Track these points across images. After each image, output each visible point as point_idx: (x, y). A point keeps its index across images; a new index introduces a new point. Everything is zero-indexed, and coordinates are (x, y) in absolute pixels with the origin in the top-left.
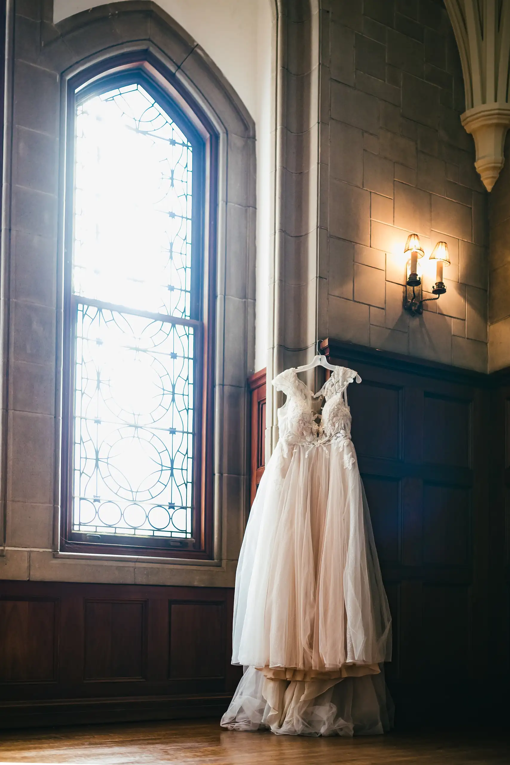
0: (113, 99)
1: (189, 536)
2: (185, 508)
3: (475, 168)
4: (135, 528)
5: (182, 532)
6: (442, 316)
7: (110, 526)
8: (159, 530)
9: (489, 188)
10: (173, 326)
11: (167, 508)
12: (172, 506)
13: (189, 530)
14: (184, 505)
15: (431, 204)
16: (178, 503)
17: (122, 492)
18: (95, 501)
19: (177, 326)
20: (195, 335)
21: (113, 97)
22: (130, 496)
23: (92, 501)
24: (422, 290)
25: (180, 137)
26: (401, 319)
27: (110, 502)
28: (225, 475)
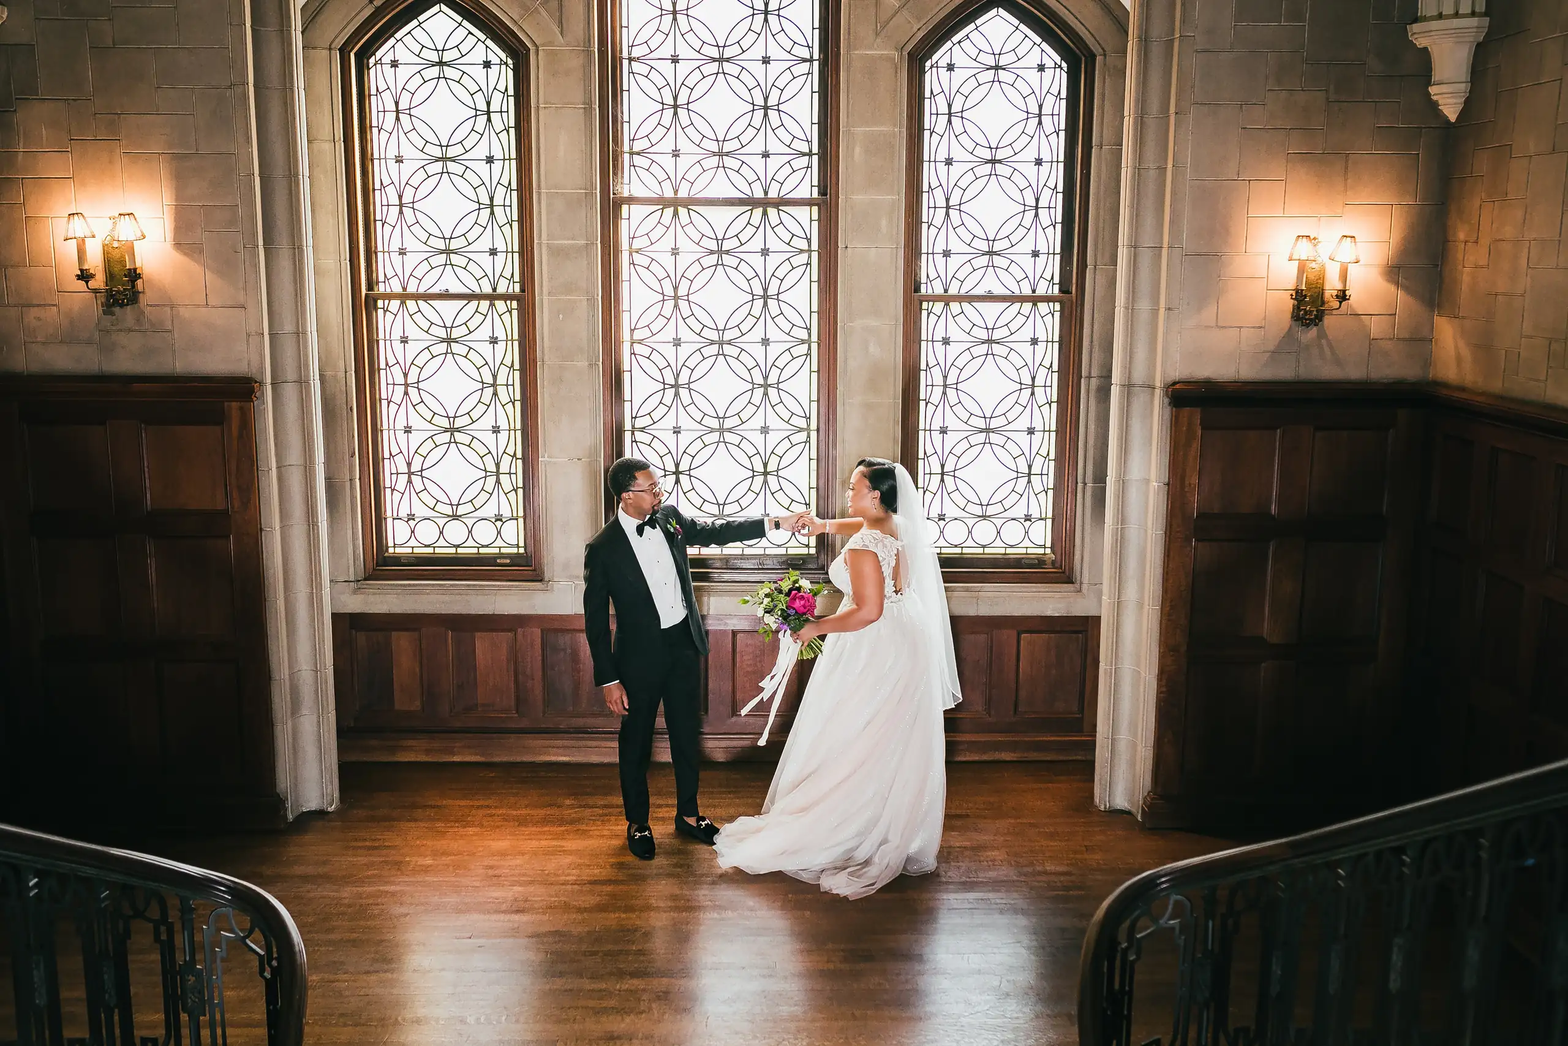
0: (968, 38)
1: (1048, 551)
2: (1045, 519)
3: (1430, 95)
4: (984, 547)
5: (1040, 546)
6: (1356, 316)
7: (956, 546)
8: (1012, 547)
9: (1453, 118)
10: (1035, 304)
11: (1022, 521)
12: (1028, 518)
13: (1049, 544)
14: (1043, 516)
15: (1346, 168)
16: (1035, 514)
17: (971, 508)
18: (940, 519)
19: (1038, 304)
20: (1062, 311)
21: (967, 35)
22: (978, 511)
23: (937, 520)
24: (1323, 290)
25: (1052, 57)
26: (1290, 332)
27: (956, 519)
28: (1090, 485)
